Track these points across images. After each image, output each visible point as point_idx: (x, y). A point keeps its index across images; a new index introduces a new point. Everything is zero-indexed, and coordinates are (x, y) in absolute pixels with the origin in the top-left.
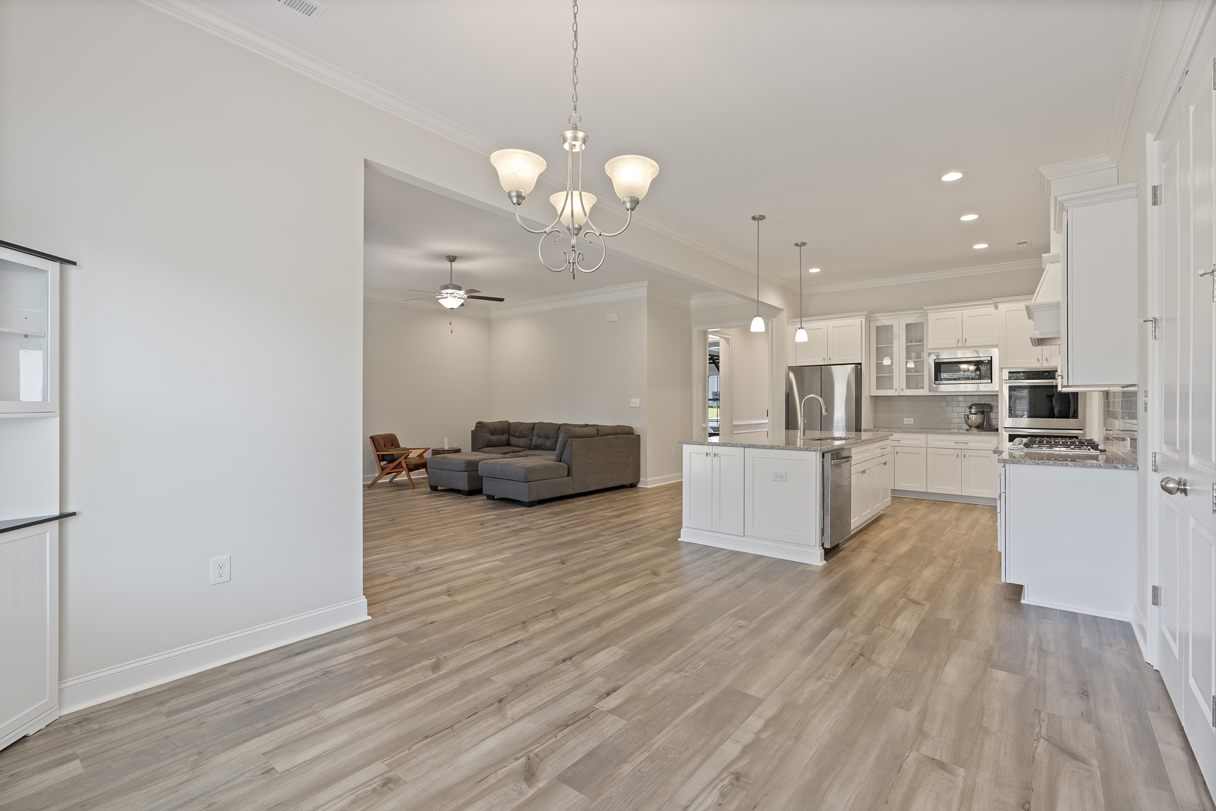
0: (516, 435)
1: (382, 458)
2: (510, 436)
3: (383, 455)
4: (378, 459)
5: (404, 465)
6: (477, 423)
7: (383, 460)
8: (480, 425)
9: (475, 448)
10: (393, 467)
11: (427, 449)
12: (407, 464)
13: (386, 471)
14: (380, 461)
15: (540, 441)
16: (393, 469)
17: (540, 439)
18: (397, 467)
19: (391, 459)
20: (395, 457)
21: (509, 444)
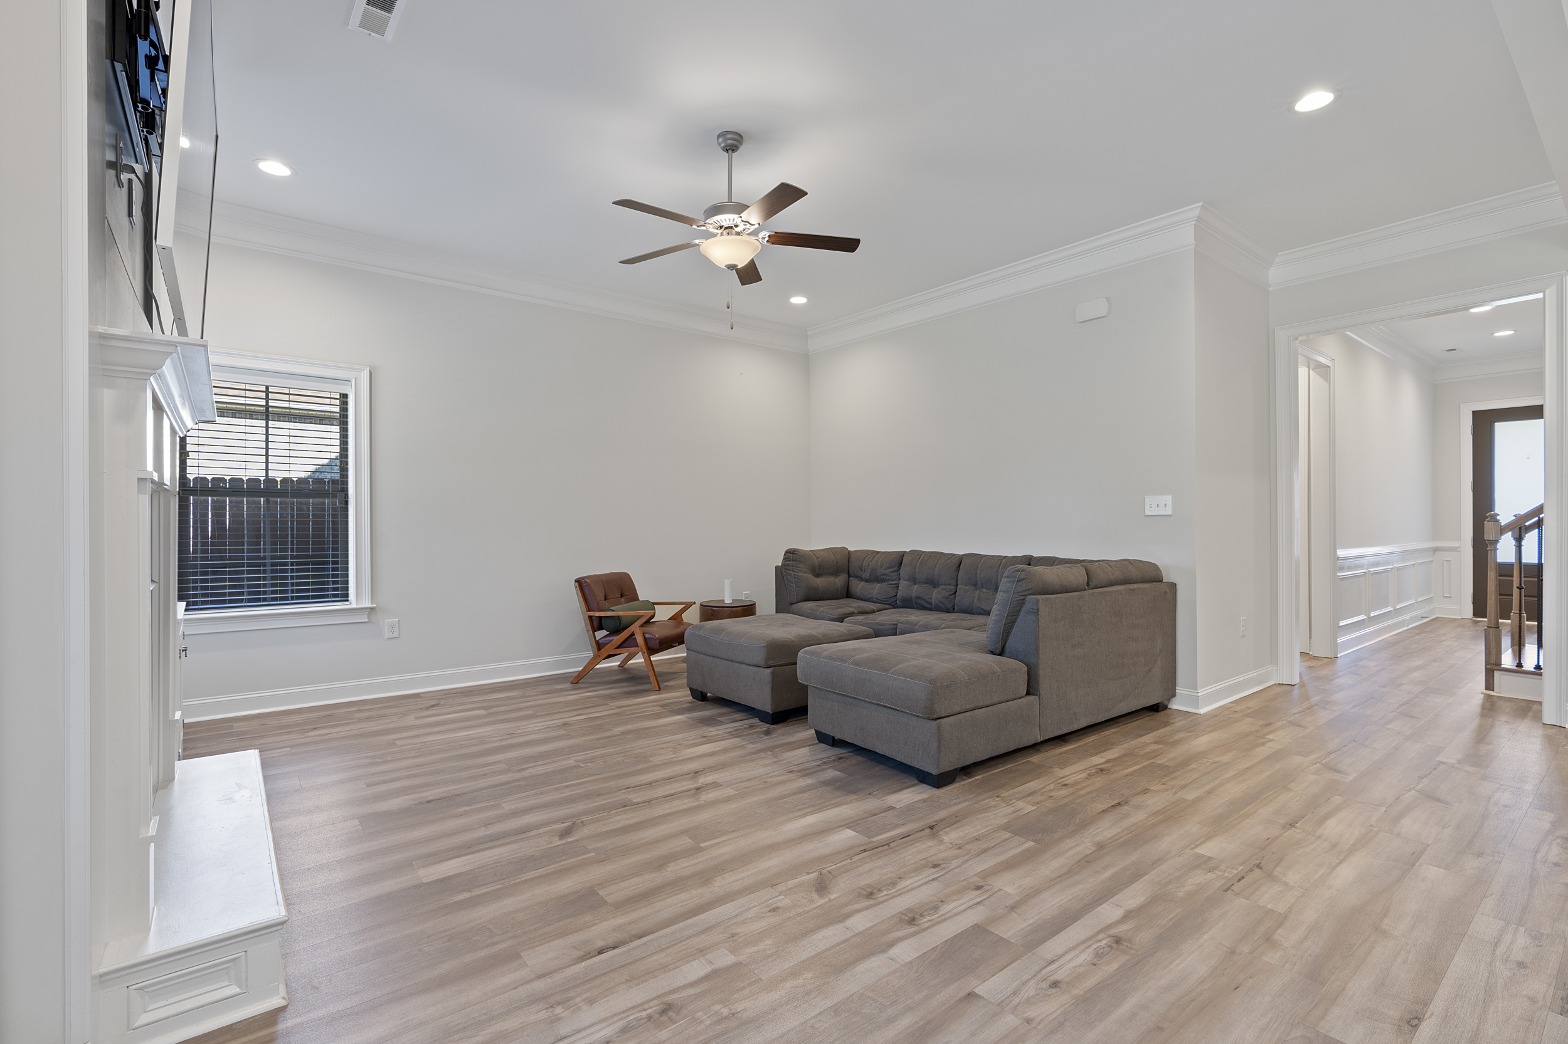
0: (864, 577)
1: (597, 624)
2: (851, 579)
3: (600, 618)
4: (589, 627)
5: (639, 639)
6: (787, 552)
7: (601, 628)
8: (791, 555)
9: (784, 605)
10: (619, 643)
11: (688, 606)
12: (645, 639)
13: (605, 652)
14: (594, 631)
15: (916, 590)
16: (618, 648)
17: (916, 586)
18: (625, 645)
19: (617, 626)
20: (624, 622)
21: (848, 594)
